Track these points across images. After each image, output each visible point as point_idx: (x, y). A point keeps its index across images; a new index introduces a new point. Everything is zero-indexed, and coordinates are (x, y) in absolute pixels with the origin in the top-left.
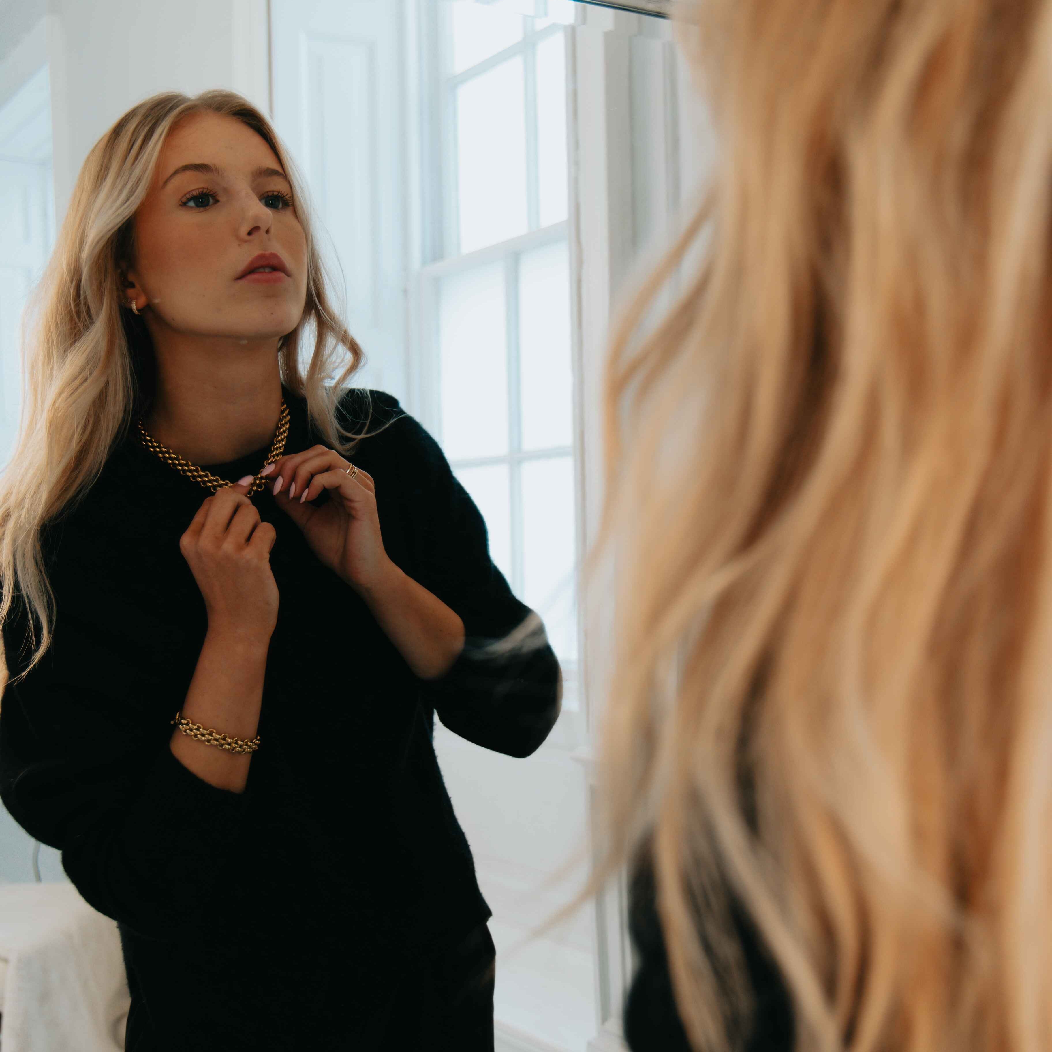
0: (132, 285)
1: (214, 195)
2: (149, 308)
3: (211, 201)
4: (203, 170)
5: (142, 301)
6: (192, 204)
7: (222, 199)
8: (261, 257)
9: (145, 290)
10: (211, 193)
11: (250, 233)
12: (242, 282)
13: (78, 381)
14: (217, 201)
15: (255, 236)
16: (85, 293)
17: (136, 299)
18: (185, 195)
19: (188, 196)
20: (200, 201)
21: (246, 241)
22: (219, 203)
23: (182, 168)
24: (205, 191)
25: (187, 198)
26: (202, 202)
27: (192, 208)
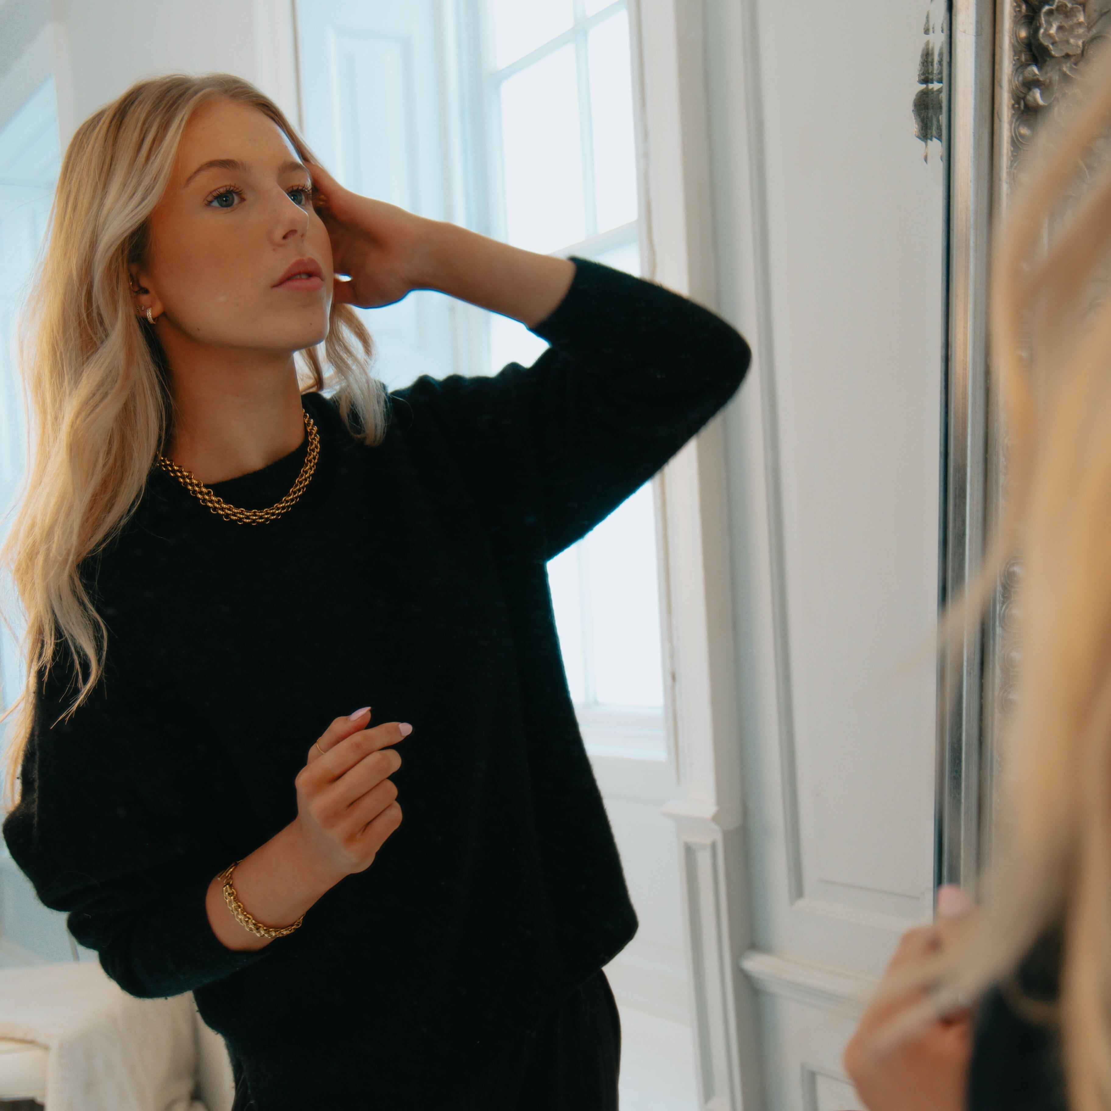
0: (146, 291)
1: (241, 193)
2: (166, 316)
3: (236, 199)
4: (229, 167)
5: (158, 308)
6: (215, 204)
7: (249, 197)
8: (299, 263)
9: (161, 297)
10: (238, 191)
11: (285, 237)
12: (280, 290)
13: (98, 397)
14: (243, 200)
15: (290, 240)
16: (98, 302)
17: (151, 306)
18: (211, 193)
19: (215, 194)
20: (223, 200)
21: (280, 246)
22: (246, 202)
23: (206, 164)
24: (232, 188)
25: (213, 196)
26: (226, 201)
27: (216, 207)
